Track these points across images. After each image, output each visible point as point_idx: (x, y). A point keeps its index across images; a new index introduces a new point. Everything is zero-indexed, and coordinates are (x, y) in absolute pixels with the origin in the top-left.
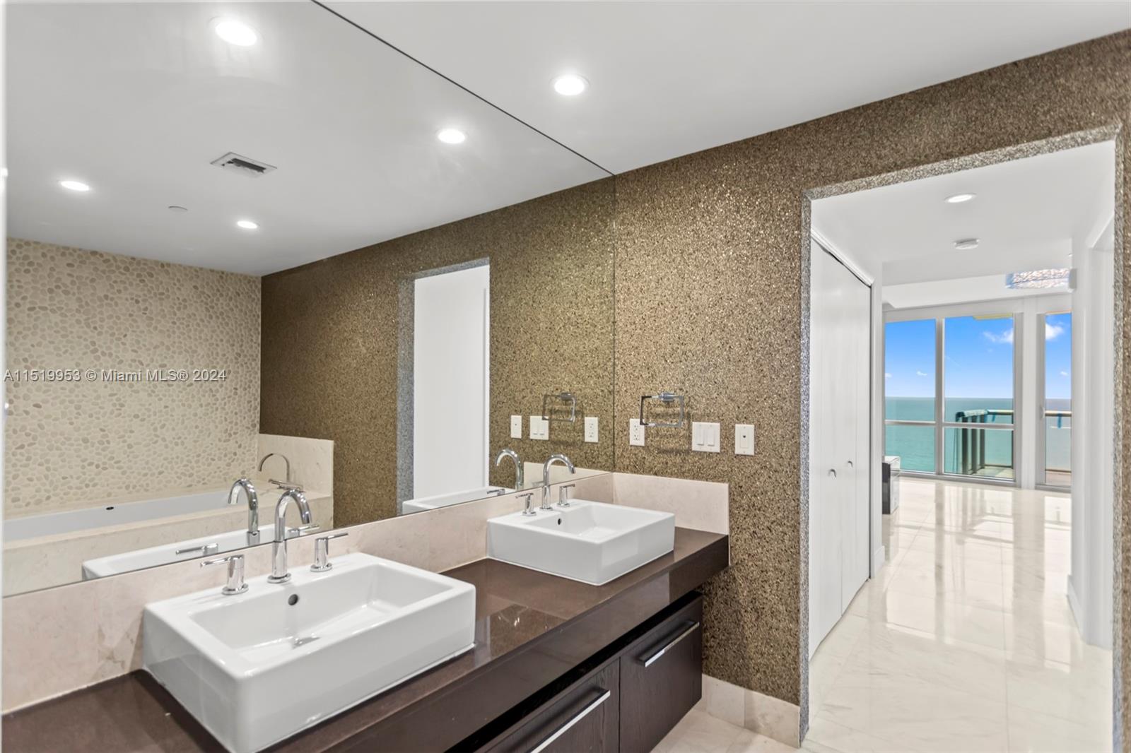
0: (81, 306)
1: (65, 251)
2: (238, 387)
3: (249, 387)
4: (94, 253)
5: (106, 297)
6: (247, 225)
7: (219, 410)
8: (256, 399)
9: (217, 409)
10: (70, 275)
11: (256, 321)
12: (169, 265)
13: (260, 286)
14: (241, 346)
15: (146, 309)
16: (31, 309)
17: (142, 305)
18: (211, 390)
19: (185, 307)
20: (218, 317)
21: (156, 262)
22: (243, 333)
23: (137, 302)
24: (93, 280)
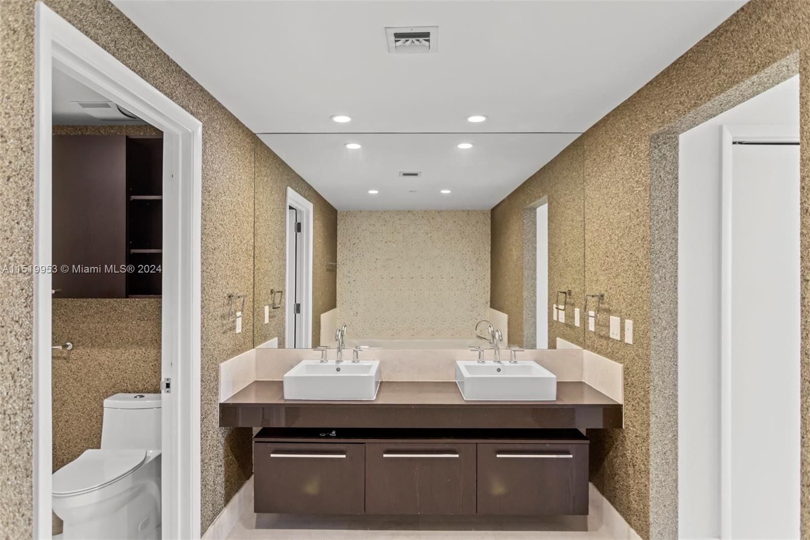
0: (404, 239)
1: (398, 212)
2: (478, 279)
3: (484, 278)
4: (409, 211)
5: (414, 233)
6: (446, 192)
7: (468, 292)
8: (488, 286)
9: (466, 292)
10: (400, 224)
11: (488, 237)
12: (441, 211)
13: (490, 216)
14: (479, 254)
15: (431, 237)
16: (386, 242)
17: (429, 235)
18: (463, 281)
19: (450, 234)
20: (466, 238)
21: (436, 211)
22: (480, 246)
23: (427, 234)
24: (409, 225)
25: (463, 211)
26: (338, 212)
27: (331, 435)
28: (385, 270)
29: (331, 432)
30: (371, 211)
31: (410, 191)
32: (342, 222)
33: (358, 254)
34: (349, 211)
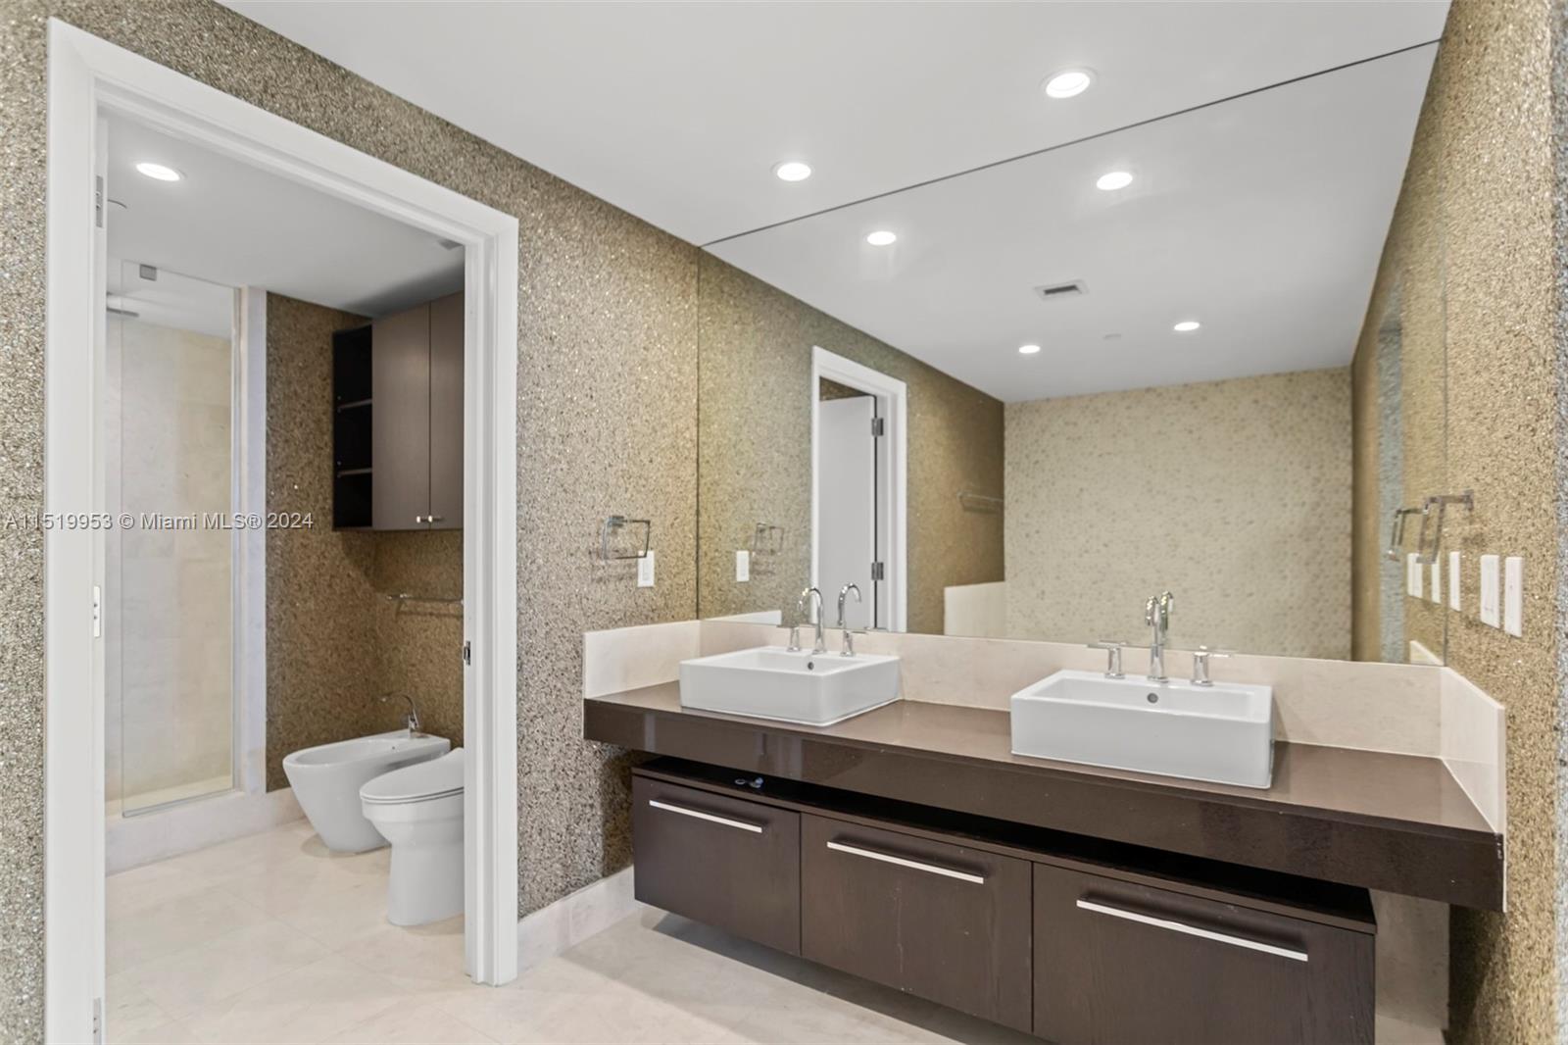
0: (1138, 446)
1: (1124, 394)
4: (1148, 390)
5: (1160, 433)
6: (1187, 327)
10: (1129, 418)
11: (1345, 429)
12: (1224, 382)
14: (1321, 467)
15: (1200, 438)
16: (1100, 456)
17: (1195, 435)
19: (1243, 428)
20: (1285, 434)
21: (1210, 383)
22: (1323, 449)
23: (1191, 432)
24: (1147, 418)
25: (1277, 375)
26: (1007, 406)
27: (752, 785)
28: (1098, 510)
29: (754, 780)
30: (1069, 398)
31: (1108, 337)
32: (1014, 423)
33: (1043, 482)
34: (1026, 402)
